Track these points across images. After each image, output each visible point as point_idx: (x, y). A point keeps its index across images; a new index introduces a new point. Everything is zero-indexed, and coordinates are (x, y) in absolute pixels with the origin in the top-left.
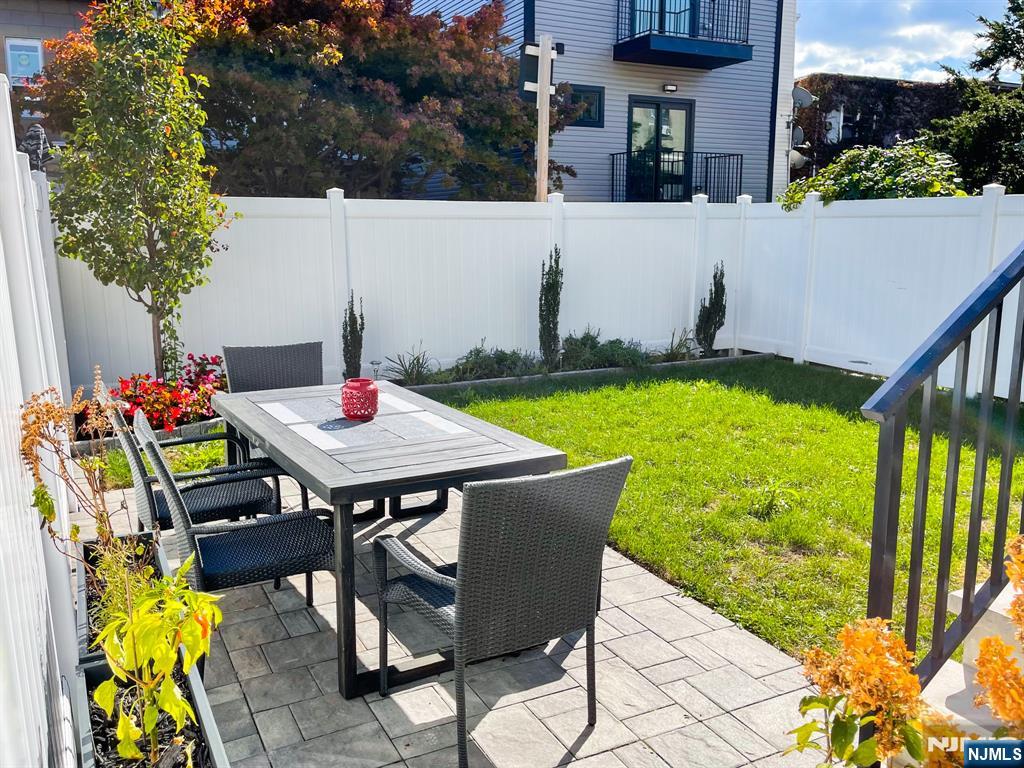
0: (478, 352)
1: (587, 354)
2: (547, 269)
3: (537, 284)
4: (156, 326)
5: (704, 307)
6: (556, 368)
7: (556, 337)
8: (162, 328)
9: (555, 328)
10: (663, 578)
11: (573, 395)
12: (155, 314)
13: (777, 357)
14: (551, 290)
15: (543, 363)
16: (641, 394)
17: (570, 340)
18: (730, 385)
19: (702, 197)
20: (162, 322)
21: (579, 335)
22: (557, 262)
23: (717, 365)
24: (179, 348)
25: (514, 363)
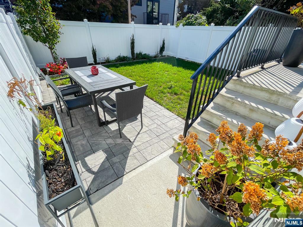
0: (119, 56)
1: (140, 57)
2: (131, 39)
3: (130, 42)
4: (51, 52)
5: (161, 47)
6: (134, 60)
7: (134, 53)
8: (53, 52)
9: (134, 51)
10: (154, 101)
11: (138, 65)
12: (50, 49)
13: (173, 57)
14: (133, 43)
15: (132, 58)
16: (150, 65)
17: (137, 54)
18: (165, 63)
19: (161, 24)
20: (52, 51)
21: (138, 53)
22: (133, 37)
23: (163, 59)
24: (58, 57)
25: (127, 58)
